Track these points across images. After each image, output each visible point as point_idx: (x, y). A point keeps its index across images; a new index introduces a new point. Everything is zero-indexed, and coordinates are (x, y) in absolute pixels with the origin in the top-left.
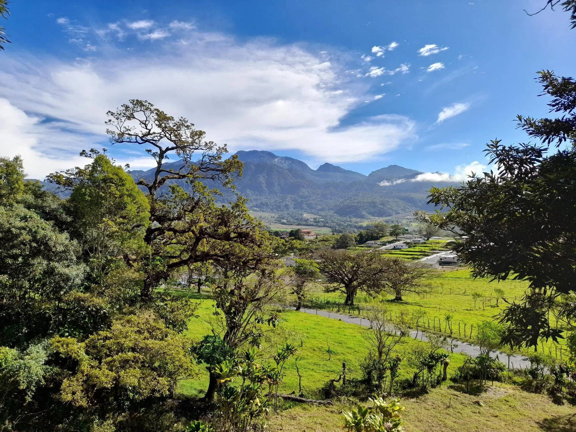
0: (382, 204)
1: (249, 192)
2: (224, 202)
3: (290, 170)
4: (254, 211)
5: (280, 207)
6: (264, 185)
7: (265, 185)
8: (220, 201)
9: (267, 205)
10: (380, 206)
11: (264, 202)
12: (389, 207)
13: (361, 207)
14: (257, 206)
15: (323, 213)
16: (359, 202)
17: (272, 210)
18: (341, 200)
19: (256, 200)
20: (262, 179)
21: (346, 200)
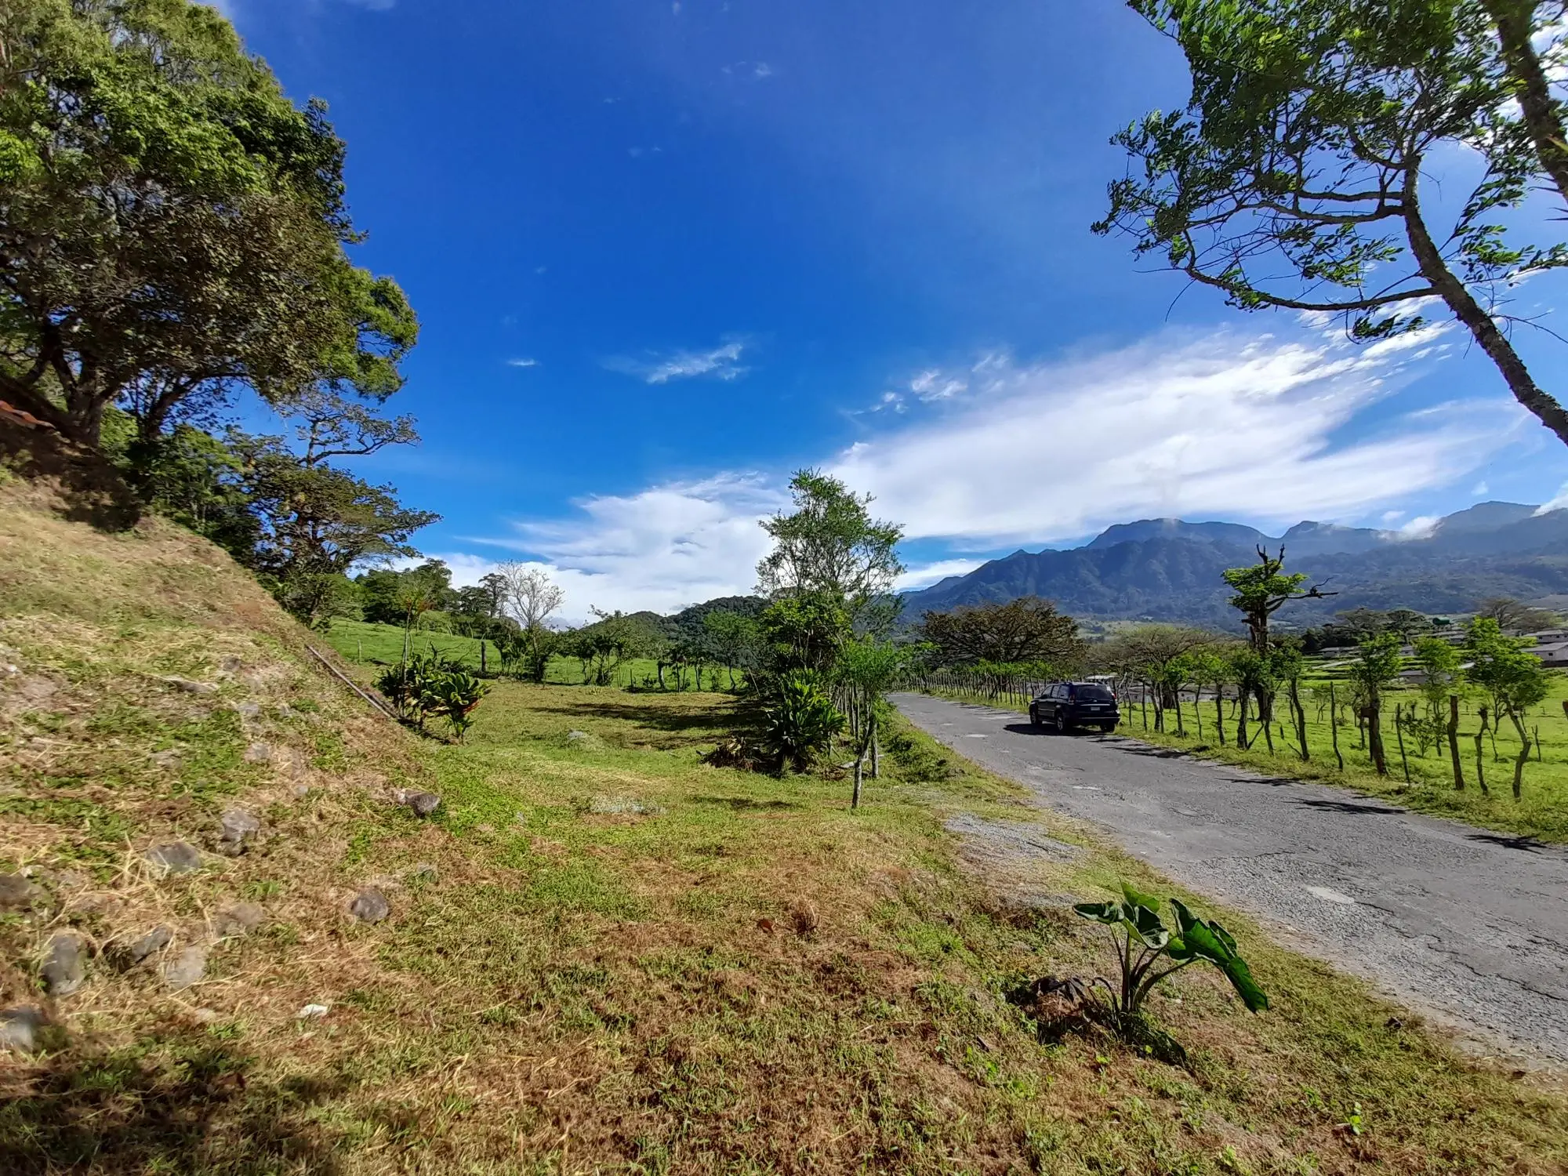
0: (1452, 587)
1: (1131, 589)
2: (1086, 610)
3: (1217, 545)
4: (1143, 621)
5: (1197, 610)
6: (1163, 578)
7: (1164, 575)
8: (1079, 609)
9: (1169, 609)
10: (1447, 591)
11: (1163, 605)
12: (1473, 591)
13: (1392, 597)
14: (1149, 613)
15: (1296, 616)
16: (1387, 588)
17: (1180, 616)
18: (1345, 586)
19: (1147, 602)
20: (1156, 566)
21: (1351, 587)
